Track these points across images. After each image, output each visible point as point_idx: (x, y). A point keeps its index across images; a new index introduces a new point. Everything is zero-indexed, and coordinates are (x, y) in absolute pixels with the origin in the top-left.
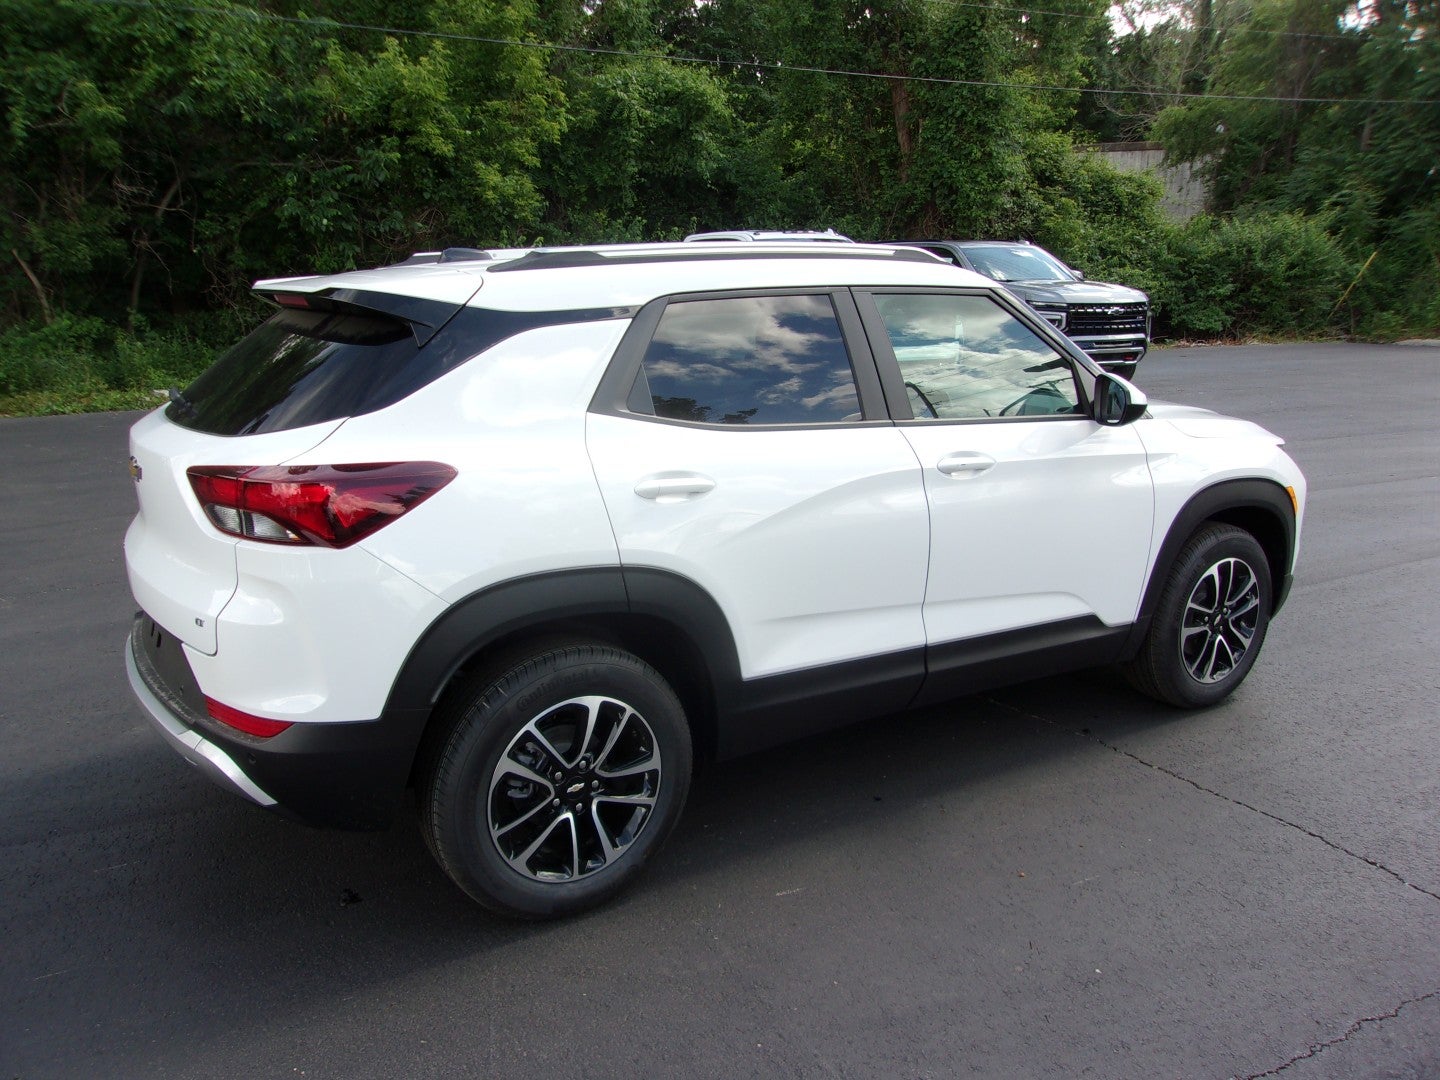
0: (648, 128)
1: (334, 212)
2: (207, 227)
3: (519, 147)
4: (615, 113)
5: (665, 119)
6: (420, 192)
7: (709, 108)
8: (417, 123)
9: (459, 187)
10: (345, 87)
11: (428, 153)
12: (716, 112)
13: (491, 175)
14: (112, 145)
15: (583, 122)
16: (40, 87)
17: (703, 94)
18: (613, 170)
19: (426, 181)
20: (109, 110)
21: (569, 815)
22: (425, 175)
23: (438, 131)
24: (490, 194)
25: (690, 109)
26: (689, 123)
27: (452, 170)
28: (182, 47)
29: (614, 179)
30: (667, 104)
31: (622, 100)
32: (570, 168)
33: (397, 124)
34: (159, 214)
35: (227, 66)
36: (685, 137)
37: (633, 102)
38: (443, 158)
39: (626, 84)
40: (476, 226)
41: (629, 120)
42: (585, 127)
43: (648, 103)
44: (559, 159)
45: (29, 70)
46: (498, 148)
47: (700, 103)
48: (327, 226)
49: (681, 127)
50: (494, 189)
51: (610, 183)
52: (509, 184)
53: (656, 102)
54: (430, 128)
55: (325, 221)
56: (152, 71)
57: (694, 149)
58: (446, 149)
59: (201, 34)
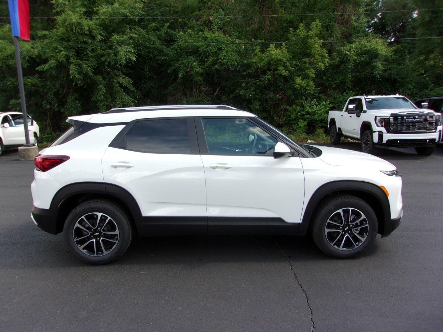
0: (356, 62)
1: (253, 93)
2: (224, 98)
3: (309, 72)
4: (345, 59)
5: (362, 59)
6: (279, 86)
7: (378, 54)
8: (278, 67)
9: (291, 84)
10: (261, 59)
11: (281, 75)
12: (381, 55)
13: (299, 80)
14: (200, 78)
15: (334, 63)
16: (187, 65)
17: (376, 49)
18: (344, 77)
19: (281, 83)
20: (199, 70)
21: (94, 240)
22: (281, 82)
23: (283, 69)
24: (297, 86)
25: (372, 55)
26: (372, 60)
27: (289, 80)
28: (218, 52)
29: (343, 79)
30: (365, 54)
31: (348, 54)
32: (329, 77)
33: (272, 68)
34: (215, 95)
35: (229, 56)
36: (370, 64)
37: (352, 55)
38: (286, 77)
39: (350, 50)
40: (295, 96)
41: (349, 60)
42: (335, 64)
43: (357, 55)
44: (326, 74)
45: (185, 61)
46: (304, 72)
47: (375, 53)
48: (251, 97)
49: (368, 61)
50: (299, 85)
51: (342, 81)
52: (304, 83)
53: (361, 54)
54: (281, 68)
55: (250, 95)
56: (211, 59)
57: (374, 68)
58: (286, 74)
59: (223, 48)
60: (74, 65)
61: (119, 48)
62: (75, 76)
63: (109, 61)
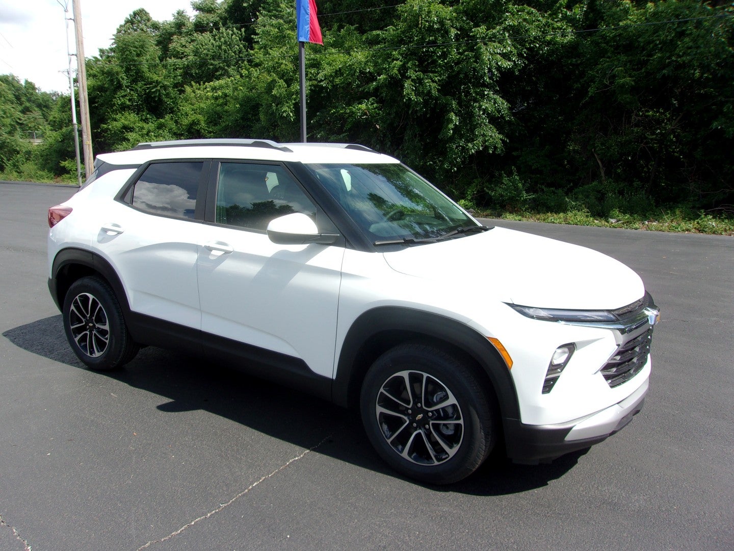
14: (627, 97)
20: (628, 80)
21: (88, 333)
28: (676, 41)
35: (698, 47)
60: (412, 81)
61: (483, 48)
62: (410, 99)
63: (466, 72)
